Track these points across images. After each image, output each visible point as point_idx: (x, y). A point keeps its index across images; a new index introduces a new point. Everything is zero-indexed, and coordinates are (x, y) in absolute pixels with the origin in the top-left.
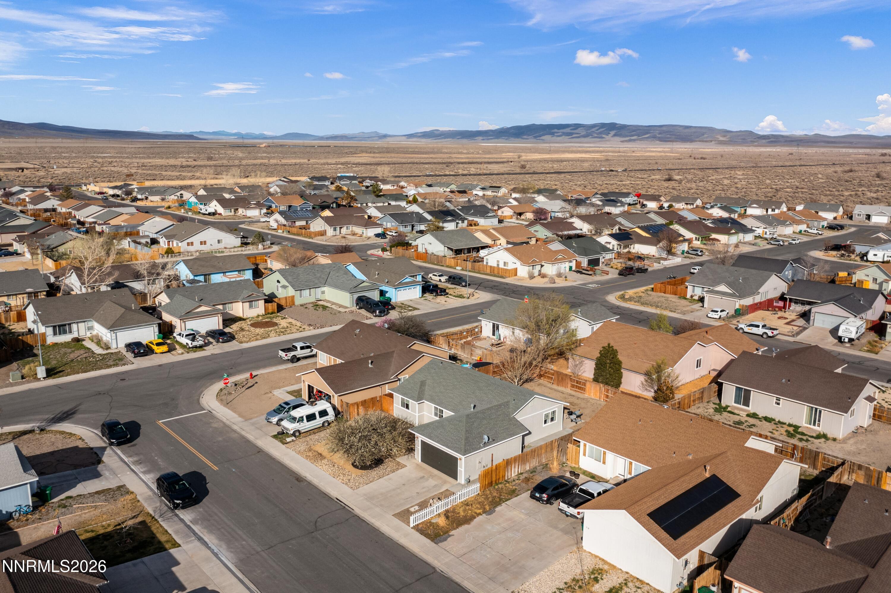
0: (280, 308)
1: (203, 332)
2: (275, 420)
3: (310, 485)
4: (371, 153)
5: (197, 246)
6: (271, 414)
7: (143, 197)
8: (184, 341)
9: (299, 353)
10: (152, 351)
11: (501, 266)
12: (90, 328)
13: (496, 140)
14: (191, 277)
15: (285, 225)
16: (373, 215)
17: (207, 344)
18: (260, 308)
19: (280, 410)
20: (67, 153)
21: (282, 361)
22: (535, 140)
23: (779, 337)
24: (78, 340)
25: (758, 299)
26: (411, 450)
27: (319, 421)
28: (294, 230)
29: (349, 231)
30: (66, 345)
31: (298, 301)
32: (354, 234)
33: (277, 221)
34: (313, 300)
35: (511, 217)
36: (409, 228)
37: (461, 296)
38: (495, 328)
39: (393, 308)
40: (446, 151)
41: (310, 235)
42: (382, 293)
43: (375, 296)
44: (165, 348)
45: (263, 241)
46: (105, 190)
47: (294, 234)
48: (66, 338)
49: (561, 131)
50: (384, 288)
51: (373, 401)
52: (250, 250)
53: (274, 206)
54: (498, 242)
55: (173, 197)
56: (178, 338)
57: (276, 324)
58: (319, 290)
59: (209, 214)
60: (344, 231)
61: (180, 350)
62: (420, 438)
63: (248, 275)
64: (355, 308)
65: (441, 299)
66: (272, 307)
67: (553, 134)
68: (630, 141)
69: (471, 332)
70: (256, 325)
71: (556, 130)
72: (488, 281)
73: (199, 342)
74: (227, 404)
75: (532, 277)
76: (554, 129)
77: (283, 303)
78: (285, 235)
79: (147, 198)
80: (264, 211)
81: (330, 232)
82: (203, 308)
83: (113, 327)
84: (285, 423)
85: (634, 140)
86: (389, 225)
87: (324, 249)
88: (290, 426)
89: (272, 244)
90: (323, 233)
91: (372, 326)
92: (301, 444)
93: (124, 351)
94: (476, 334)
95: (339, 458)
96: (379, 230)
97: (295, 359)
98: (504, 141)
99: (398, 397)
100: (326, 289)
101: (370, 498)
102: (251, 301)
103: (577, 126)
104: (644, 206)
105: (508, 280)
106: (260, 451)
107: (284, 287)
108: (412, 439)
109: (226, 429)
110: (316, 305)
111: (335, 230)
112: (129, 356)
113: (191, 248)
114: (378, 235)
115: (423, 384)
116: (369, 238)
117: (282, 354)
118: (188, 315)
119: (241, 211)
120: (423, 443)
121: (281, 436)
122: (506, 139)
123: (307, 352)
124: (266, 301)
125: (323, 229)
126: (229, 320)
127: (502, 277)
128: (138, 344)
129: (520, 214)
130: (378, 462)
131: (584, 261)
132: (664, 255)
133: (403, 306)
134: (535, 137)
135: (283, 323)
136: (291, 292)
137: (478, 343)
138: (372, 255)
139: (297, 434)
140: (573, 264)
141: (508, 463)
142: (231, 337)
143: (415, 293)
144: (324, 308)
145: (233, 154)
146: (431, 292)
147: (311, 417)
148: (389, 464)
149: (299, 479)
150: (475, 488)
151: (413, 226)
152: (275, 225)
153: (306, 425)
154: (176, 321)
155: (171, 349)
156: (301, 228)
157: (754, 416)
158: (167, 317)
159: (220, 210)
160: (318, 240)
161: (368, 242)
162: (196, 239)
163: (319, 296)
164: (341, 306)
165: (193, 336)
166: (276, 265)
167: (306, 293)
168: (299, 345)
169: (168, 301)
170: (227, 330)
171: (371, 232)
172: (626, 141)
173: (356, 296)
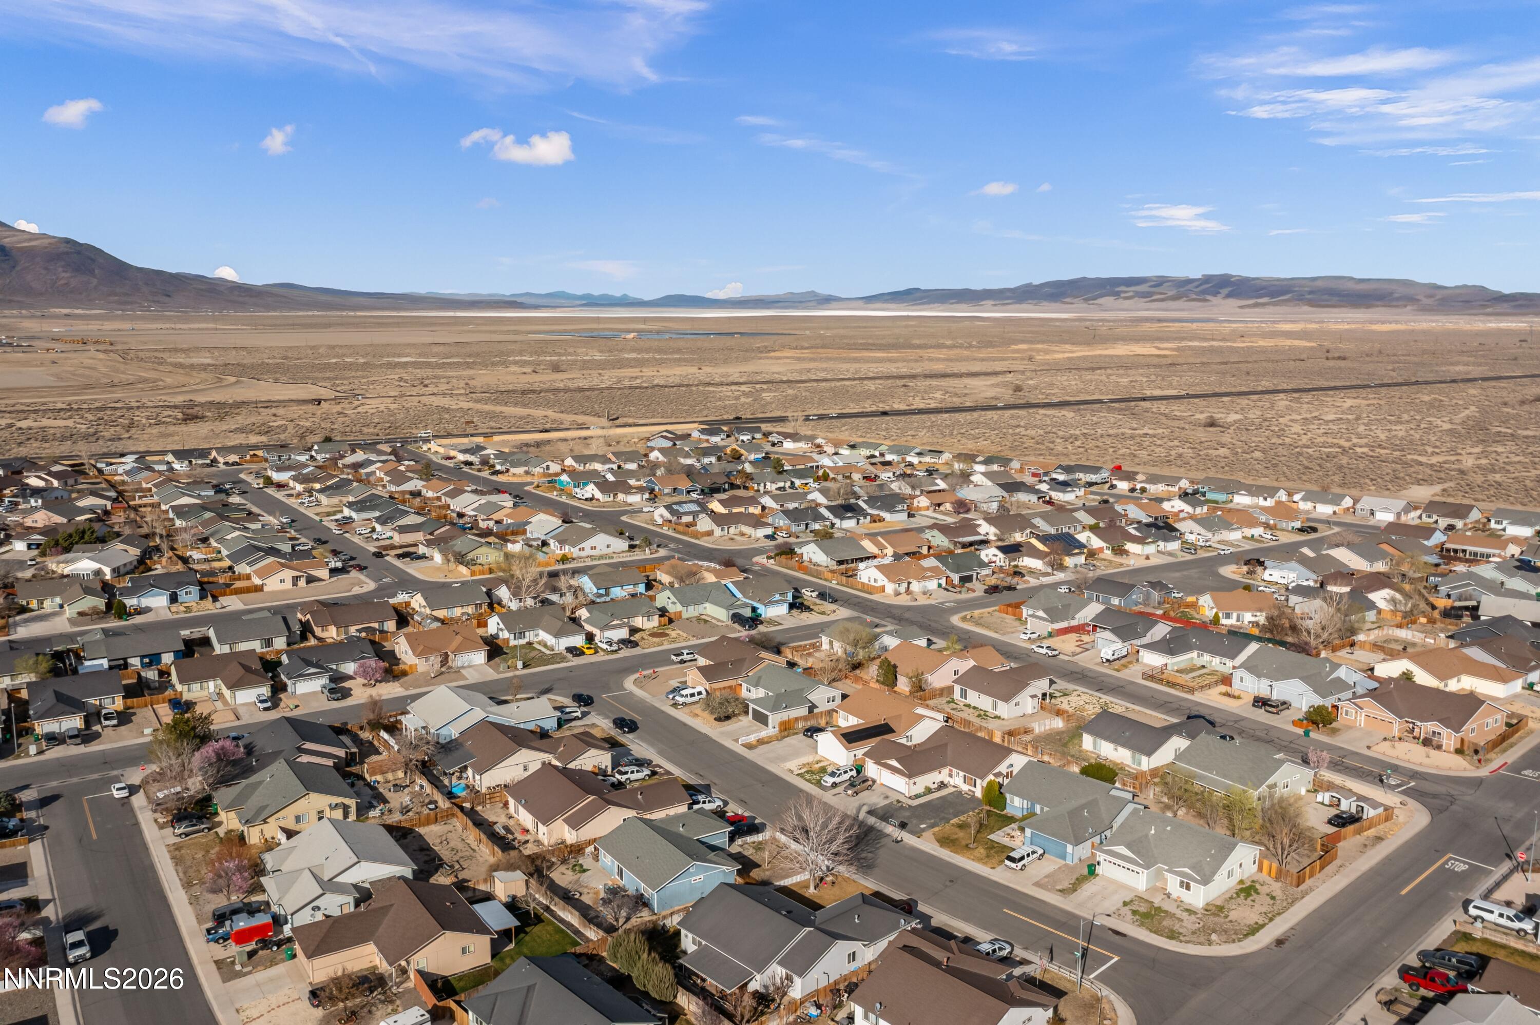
0: (671, 621)
1: (616, 639)
2: (671, 696)
3: (690, 727)
4: (796, 348)
5: (588, 552)
6: (668, 693)
7: (503, 468)
8: (604, 646)
9: (686, 657)
10: (583, 653)
11: (872, 583)
12: (537, 635)
13: (1017, 306)
14: (595, 591)
15: (670, 521)
16: (768, 505)
17: (620, 649)
18: (655, 621)
19: (674, 691)
20: (351, 355)
21: (673, 663)
22: (1085, 305)
23: (1061, 656)
24: (530, 644)
25: (1074, 623)
26: (747, 713)
27: (697, 698)
28: (681, 528)
29: (737, 531)
30: (522, 647)
31: (685, 616)
32: (743, 534)
33: (662, 516)
34: (697, 614)
35: (928, 508)
36: (803, 527)
37: (823, 613)
38: (831, 643)
39: (762, 623)
40: (917, 342)
41: (697, 535)
42: (754, 609)
43: (747, 613)
44: (592, 651)
45: (650, 544)
46: (453, 453)
47: (679, 532)
48: (523, 642)
49: (1133, 288)
50: (756, 604)
51: (730, 687)
52: (638, 555)
53: (657, 488)
54: (885, 551)
55: (538, 469)
56: (600, 644)
57: (667, 635)
58: (702, 606)
59: (586, 499)
60: (732, 530)
61: (602, 653)
62: (751, 706)
63: (641, 588)
64: (730, 623)
65: (805, 615)
66: (665, 620)
67: (1117, 294)
68: (1256, 305)
69: (813, 646)
70: (653, 635)
71: (1123, 288)
72: (857, 597)
73: (615, 647)
74: (641, 688)
75: (897, 594)
76: (1119, 285)
77: (672, 616)
78: (671, 533)
79: (508, 470)
80: (647, 496)
81: (718, 532)
82: (616, 622)
83: (558, 635)
84: (677, 698)
85: (1263, 305)
86: (782, 523)
87: (709, 554)
88: (680, 700)
89: (658, 546)
90: (710, 533)
91: (736, 640)
92: (686, 709)
93: (564, 652)
94: (816, 647)
95: (706, 714)
96: (769, 531)
97: (683, 662)
98: (1030, 307)
99: (745, 685)
100: (707, 605)
101: (722, 733)
102: (649, 616)
103: (1161, 281)
104: (1113, 487)
105: (876, 597)
106: (663, 712)
107: (674, 603)
108: (747, 706)
109: (642, 701)
110: (699, 619)
111: (723, 530)
112: (569, 656)
113: (582, 554)
114: (767, 537)
115: (760, 678)
116: (758, 540)
117: (673, 657)
118: (605, 627)
119: (621, 496)
120: (754, 709)
121: (675, 705)
122: (1035, 305)
123: (690, 657)
124: (660, 616)
125: (709, 529)
126: (634, 631)
127: (870, 593)
128: (575, 648)
129: (939, 505)
130: (728, 718)
131: (956, 578)
132: (1049, 570)
133: (771, 622)
134: (1086, 300)
135: (673, 634)
136: (679, 607)
137: (817, 654)
138: (757, 563)
139: (684, 704)
140: (943, 582)
141: (797, 720)
142: (635, 644)
143: (783, 609)
144: (706, 621)
145: (587, 355)
146: (798, 608)
147: (692, 695)
148: (734, 719)
149: (685, 725)
150: (777, 730)
151: (807, 525)
152: (660, 521)
153: (689, 700)
154: (596, 631)
155: (596, 652)
156: (688, 525)
157: (968, 706)
158: (588, 628)
159: (598, 495)
160: (704, 542)
161: (756, 546)
162: (587, 545)
163: (702, 612)
164: (719, 620)
165: (610, 643)
166: (665, 578)
167: (691, 608)
168: (685, 652)
169: (588, 615)
170: (632, 638)
171: (761, 532)
172: (1248, 306)
173: (731, 612)
